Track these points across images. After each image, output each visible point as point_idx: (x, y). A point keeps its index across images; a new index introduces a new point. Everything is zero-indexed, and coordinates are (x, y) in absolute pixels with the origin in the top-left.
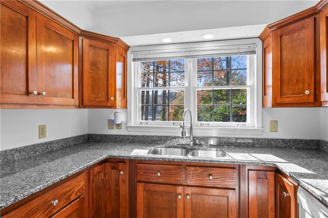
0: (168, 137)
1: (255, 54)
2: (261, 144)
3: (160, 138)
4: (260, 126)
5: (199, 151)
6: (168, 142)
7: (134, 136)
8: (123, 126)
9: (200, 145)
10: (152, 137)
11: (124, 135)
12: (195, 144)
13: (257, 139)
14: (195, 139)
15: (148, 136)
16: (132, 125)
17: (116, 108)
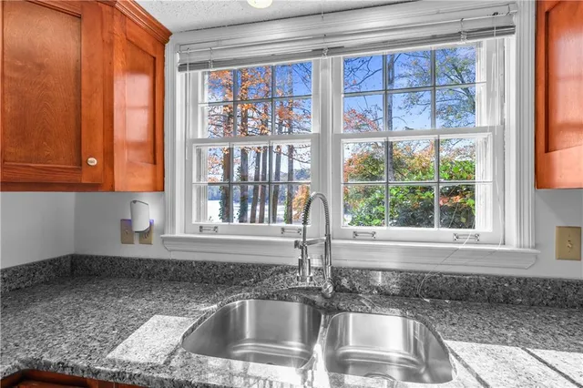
0: (265, 267)
1: (513, 33)
2: (531, 294)
3: (245, 271)
4: (528, 240)
5: (351, 315)
6: (266, 281)
7: (181, 264)
8: (154, 237)
9: (353, 292)
10: (226, 265)
11: (155, 261)
12: (338, 288)
13: (519, 279)
14: (337, 274)
15: (214, 265)
16: (179, 233)
17: (112, 189)
